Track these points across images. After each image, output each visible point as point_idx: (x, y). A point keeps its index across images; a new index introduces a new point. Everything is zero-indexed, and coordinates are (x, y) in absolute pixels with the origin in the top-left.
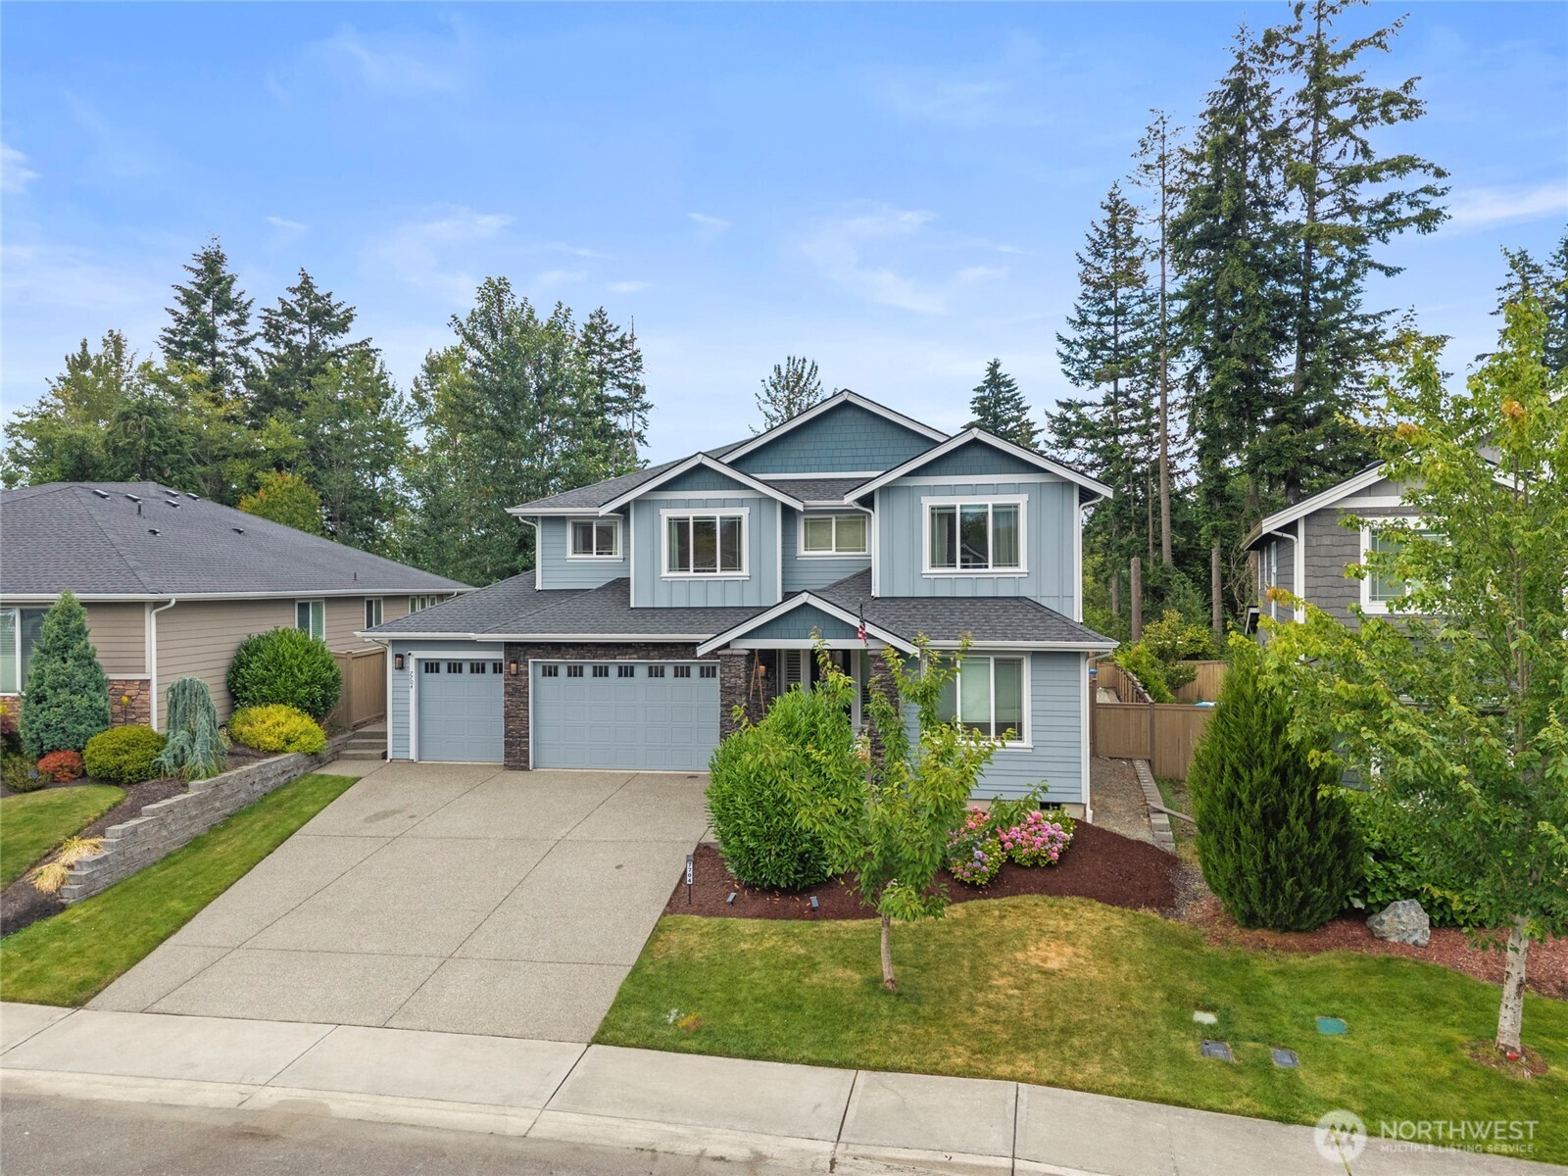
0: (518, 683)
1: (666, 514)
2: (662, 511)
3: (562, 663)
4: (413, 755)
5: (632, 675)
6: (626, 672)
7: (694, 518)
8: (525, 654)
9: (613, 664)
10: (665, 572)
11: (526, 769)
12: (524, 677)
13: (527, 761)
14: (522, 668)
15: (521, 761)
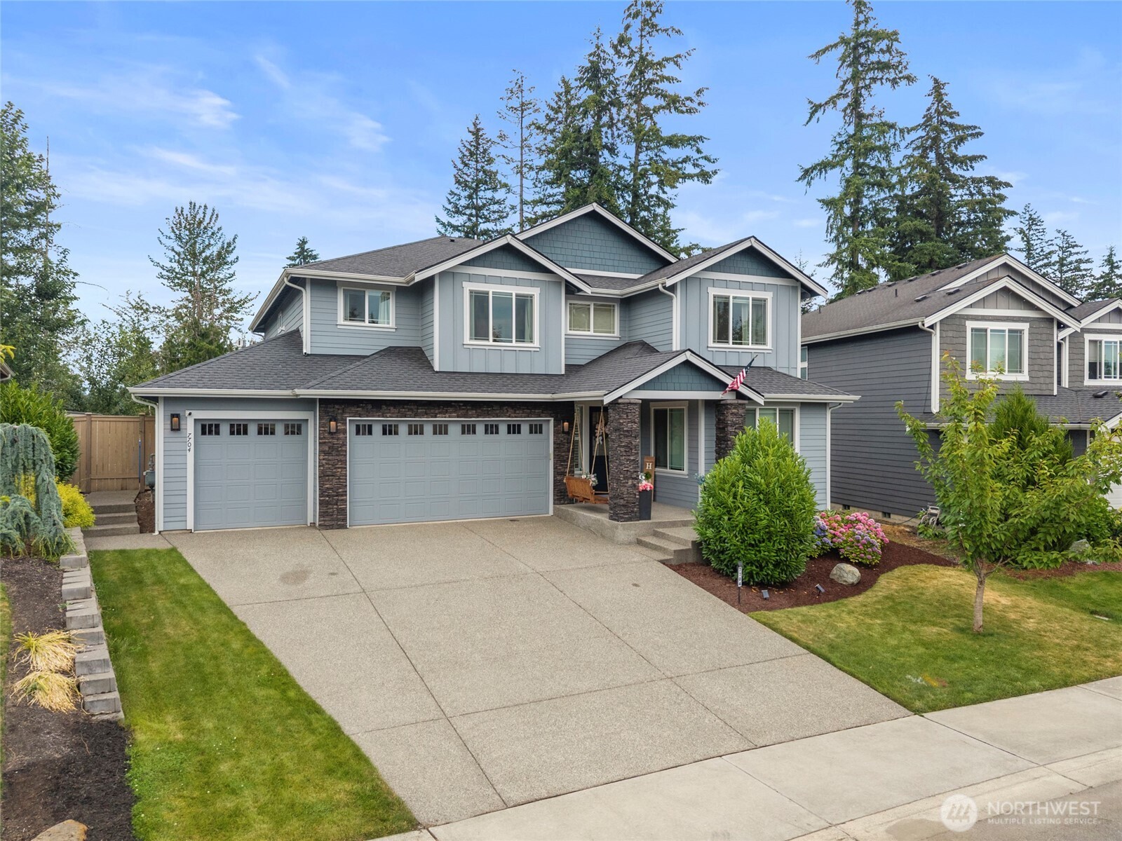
0: (335, 441)
1: (468, 287)
2: (465, 284)
3: (377, 422)
4: (190, 525)
5: (446, 433)
6: (441, 430)
7: (493, 293)
8: (344, 412)
9: (428, 423)
10: (467, 340)
11: (344, 527)
12: (341, 436)
13: (345, 520)
14: (341, 427)
15: (338, 520)
